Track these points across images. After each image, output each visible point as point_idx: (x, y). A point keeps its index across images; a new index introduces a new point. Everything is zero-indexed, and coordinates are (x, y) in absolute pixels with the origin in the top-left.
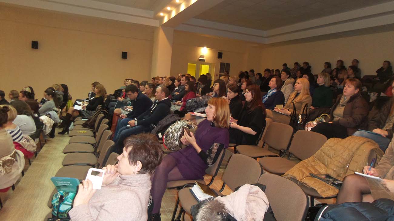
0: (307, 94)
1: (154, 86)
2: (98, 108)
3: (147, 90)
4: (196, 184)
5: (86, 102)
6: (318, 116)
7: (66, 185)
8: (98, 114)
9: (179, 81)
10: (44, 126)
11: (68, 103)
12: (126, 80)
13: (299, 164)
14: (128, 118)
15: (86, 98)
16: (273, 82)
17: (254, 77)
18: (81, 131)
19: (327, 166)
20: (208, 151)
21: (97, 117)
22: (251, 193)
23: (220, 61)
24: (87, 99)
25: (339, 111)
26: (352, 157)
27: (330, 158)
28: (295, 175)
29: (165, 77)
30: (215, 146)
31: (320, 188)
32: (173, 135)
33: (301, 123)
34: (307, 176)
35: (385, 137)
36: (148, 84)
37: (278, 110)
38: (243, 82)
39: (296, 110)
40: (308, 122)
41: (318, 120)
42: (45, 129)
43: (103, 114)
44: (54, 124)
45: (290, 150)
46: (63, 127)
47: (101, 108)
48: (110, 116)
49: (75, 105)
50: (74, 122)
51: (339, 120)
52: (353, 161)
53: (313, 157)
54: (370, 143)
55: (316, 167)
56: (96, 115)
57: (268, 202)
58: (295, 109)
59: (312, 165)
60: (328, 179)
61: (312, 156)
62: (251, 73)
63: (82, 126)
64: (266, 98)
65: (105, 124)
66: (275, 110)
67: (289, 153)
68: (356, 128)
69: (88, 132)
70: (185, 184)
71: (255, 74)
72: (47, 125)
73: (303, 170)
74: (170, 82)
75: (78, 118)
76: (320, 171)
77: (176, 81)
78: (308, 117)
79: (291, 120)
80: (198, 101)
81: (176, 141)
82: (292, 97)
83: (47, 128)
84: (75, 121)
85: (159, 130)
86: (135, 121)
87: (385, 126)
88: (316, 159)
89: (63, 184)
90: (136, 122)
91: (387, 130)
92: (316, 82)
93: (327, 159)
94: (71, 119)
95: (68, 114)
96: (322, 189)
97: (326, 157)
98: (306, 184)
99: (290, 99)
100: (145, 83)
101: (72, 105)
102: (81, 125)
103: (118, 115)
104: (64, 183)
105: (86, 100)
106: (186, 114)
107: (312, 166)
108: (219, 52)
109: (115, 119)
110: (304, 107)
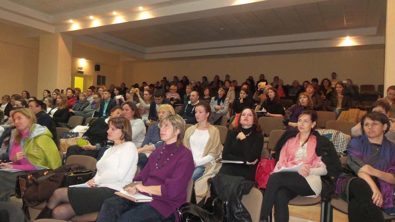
23: (97, 73)
108: (96, 64)
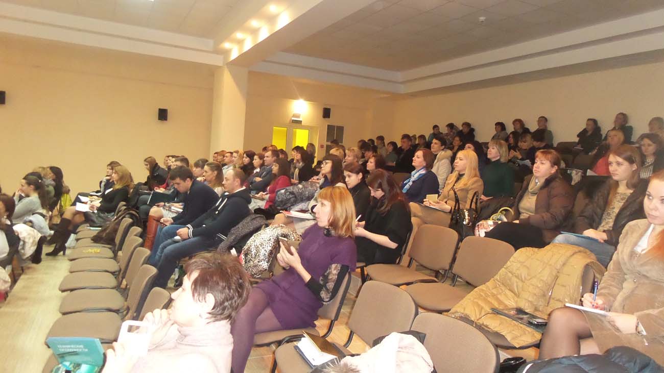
0: (476, 176)
1: (218, 168)
2: (119, 209)
3: (208, 174)
4: (304, 337)
5: (96, 197)
6: (495, 212)
7: (75, 350)
8: (120, 218)
9: (262, 157)
10: (21, 243)
11: (62, 199)
12: (168, 157)
13: (472, 292)
14: (176, 224)
15: (95, 191)
16: (418, 158)
17: (384, 148)
18: (90, 250)
19: (517, 295)
20: (321, 278)
21: (119, 224)
22: (402, 348)
23: (327, 122)
24: (97, 192)
25: (529, 203)
26: (557, 277)
27: (522, 281)
28: (468, 312)
29: (237, 152)
30: (333, 269)
31: (510, 332)
32: (258, 251)
33: (468, 224)
34: (487, 312)
35: (603, 243)
36: (208, 165)
37: (430, 203)
38: (370, 158)
39: (460, 202)
40: (479, 221)
41: (494, 217)
42: (23, 249)
43: (131, 218)
44: (40, 239)
45: (454, 271)
46: (54, 243)
47: (125, 207)
48: (142, 221)
49: (78, 203)
50: (76, 233)
51: (529, 217)
52: (558, 284)
53: (494, 280)
54: (582, 254)
55: (499, 296)
56: (116, 221)
57: (431, 361)
58: (457, 201)
59: (492, 293)
60: (521, 316)
61: (492, 279)
62: (380, 141)
63: (92, 240)
64: (409, 184)
65: (136, 235)
66: (424, 203)
67: (453, 275)
68: (557, 230)
69: (103, 251)
70: (285, 337)
71: (386, 143)
72: (26, 240)
73: (480, 302)
74: (246, 160)
75: (82, 226)
76: (507, 302)
77: (256, 157)
78: (479, 212)
79: (452, 219)
80: (295, 192)
81: (263, 262)
82: (451, 181)
83: (28, 246)
84: (79, 232)
85: (231, 243)
86: (189, 229)
87: (602, 225)
88: (499, 283)
89: (71, 350)
90: (191, 230)
91: (604, 231)
92: (486, 154)
93: (517, 282)
94: (70, 228)
95: (64, 221)
96: (513, 333)
97: (514, 279)
98: (487, 326)
99: (448, 184)
100: (202, 162)
101: (71, 203)
102: (90, 239)
103: (158, 220)
104: (71, 348)
105: (95, 194)
106: (276, 216)
107: (493, 295)
108: (325, 107)
109: (152, 225)
110: (471, 198)
